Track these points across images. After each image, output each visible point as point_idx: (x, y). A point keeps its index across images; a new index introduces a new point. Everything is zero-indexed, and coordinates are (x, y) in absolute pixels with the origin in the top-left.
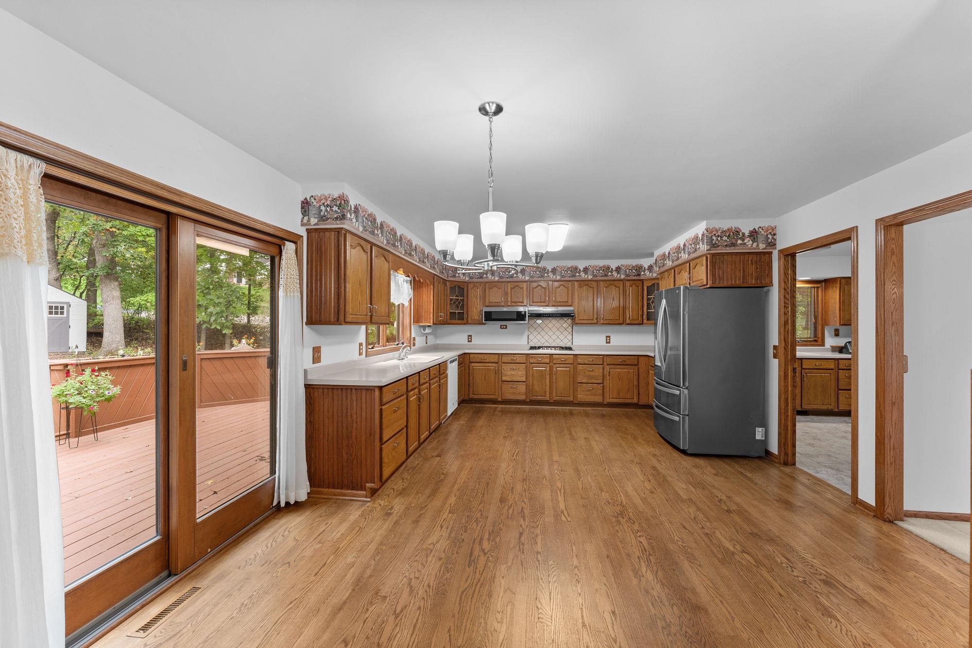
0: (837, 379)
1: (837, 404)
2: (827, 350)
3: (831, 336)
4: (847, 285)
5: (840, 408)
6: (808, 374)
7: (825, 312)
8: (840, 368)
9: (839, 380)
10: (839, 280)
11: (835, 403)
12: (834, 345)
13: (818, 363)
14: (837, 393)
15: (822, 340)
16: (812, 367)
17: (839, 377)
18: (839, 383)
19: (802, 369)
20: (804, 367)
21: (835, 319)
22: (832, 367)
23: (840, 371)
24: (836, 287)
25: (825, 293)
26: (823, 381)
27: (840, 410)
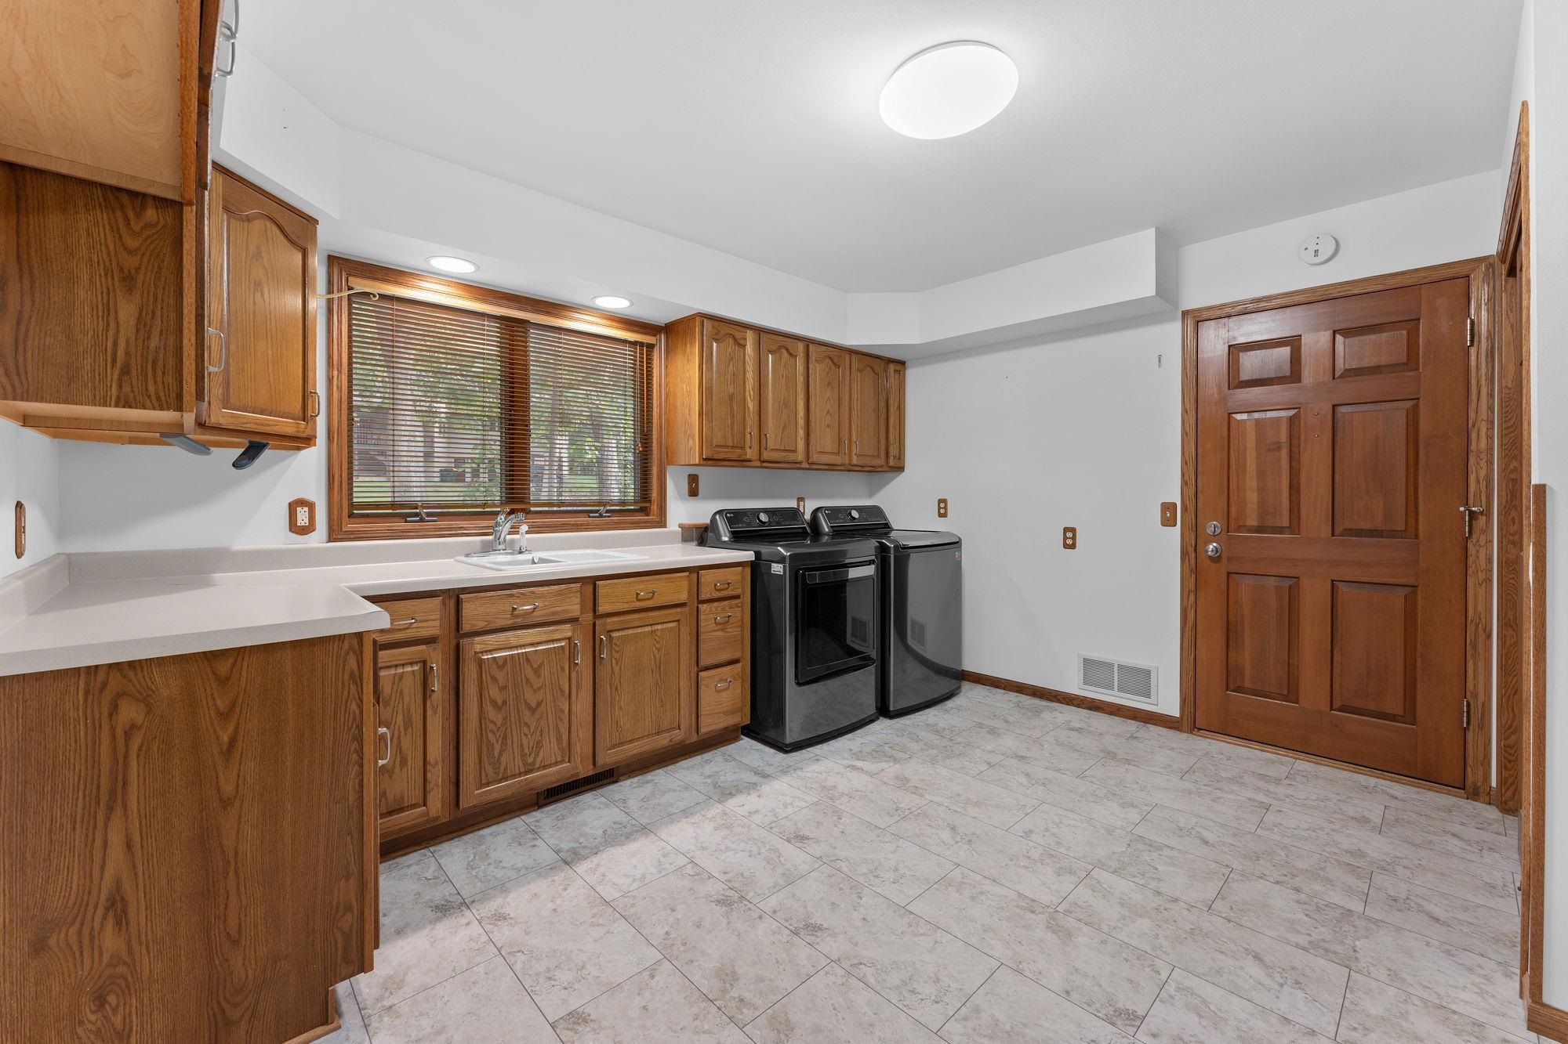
0: (694, 633)
1: (694, 716)
2: (668, 539)
3: (682, 498)
4: (716, 340)
5: (703, 730)
6: (615, 634)
7: (668, 422)
8: (703, 597)
9: (702, 637)
10: (698, 320)
11: (691, 714)
12: (688, 521)
13: (642, 587)
14: (694, 679)
15: (661, 507)
16: (626, 607)
17: (702, 630)
18: (702, 646)
19: (597, 616)
20: (603, 608)
21: (691, 442)
22: (683, 597)
23: (703, 607)
24: (692, 344)
25: (666, 367)
26: (658, 650)
27: (705, 734)
